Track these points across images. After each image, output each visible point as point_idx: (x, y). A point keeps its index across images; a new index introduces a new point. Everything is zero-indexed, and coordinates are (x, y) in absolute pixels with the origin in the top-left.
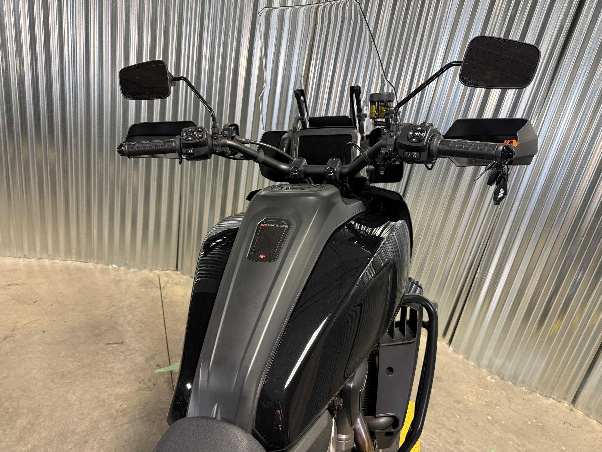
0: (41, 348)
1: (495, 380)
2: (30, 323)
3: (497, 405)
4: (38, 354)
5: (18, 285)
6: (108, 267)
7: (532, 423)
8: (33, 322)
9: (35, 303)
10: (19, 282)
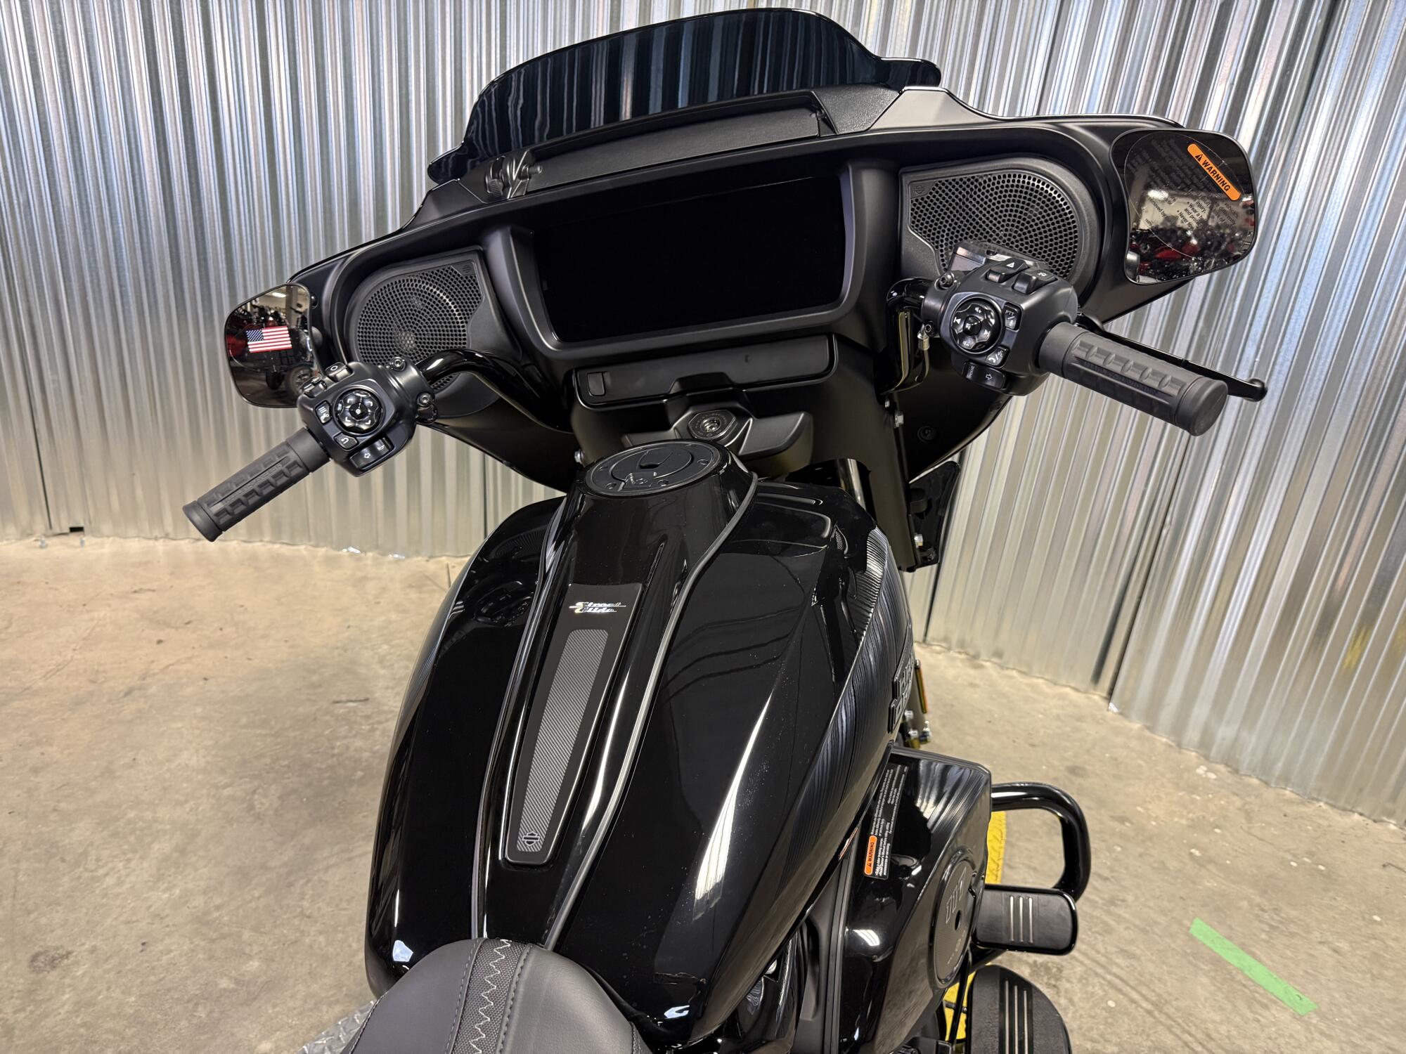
0: (199, 710)
1: (1216, 774)
2: (178, 662)
3: (1217, 827)
4: (194, 721)
5: (154, 591)
6: (340, 553)
7: (1301, 864)
8: (183, 661)
9: (188, 626)
10: (155, 585)
